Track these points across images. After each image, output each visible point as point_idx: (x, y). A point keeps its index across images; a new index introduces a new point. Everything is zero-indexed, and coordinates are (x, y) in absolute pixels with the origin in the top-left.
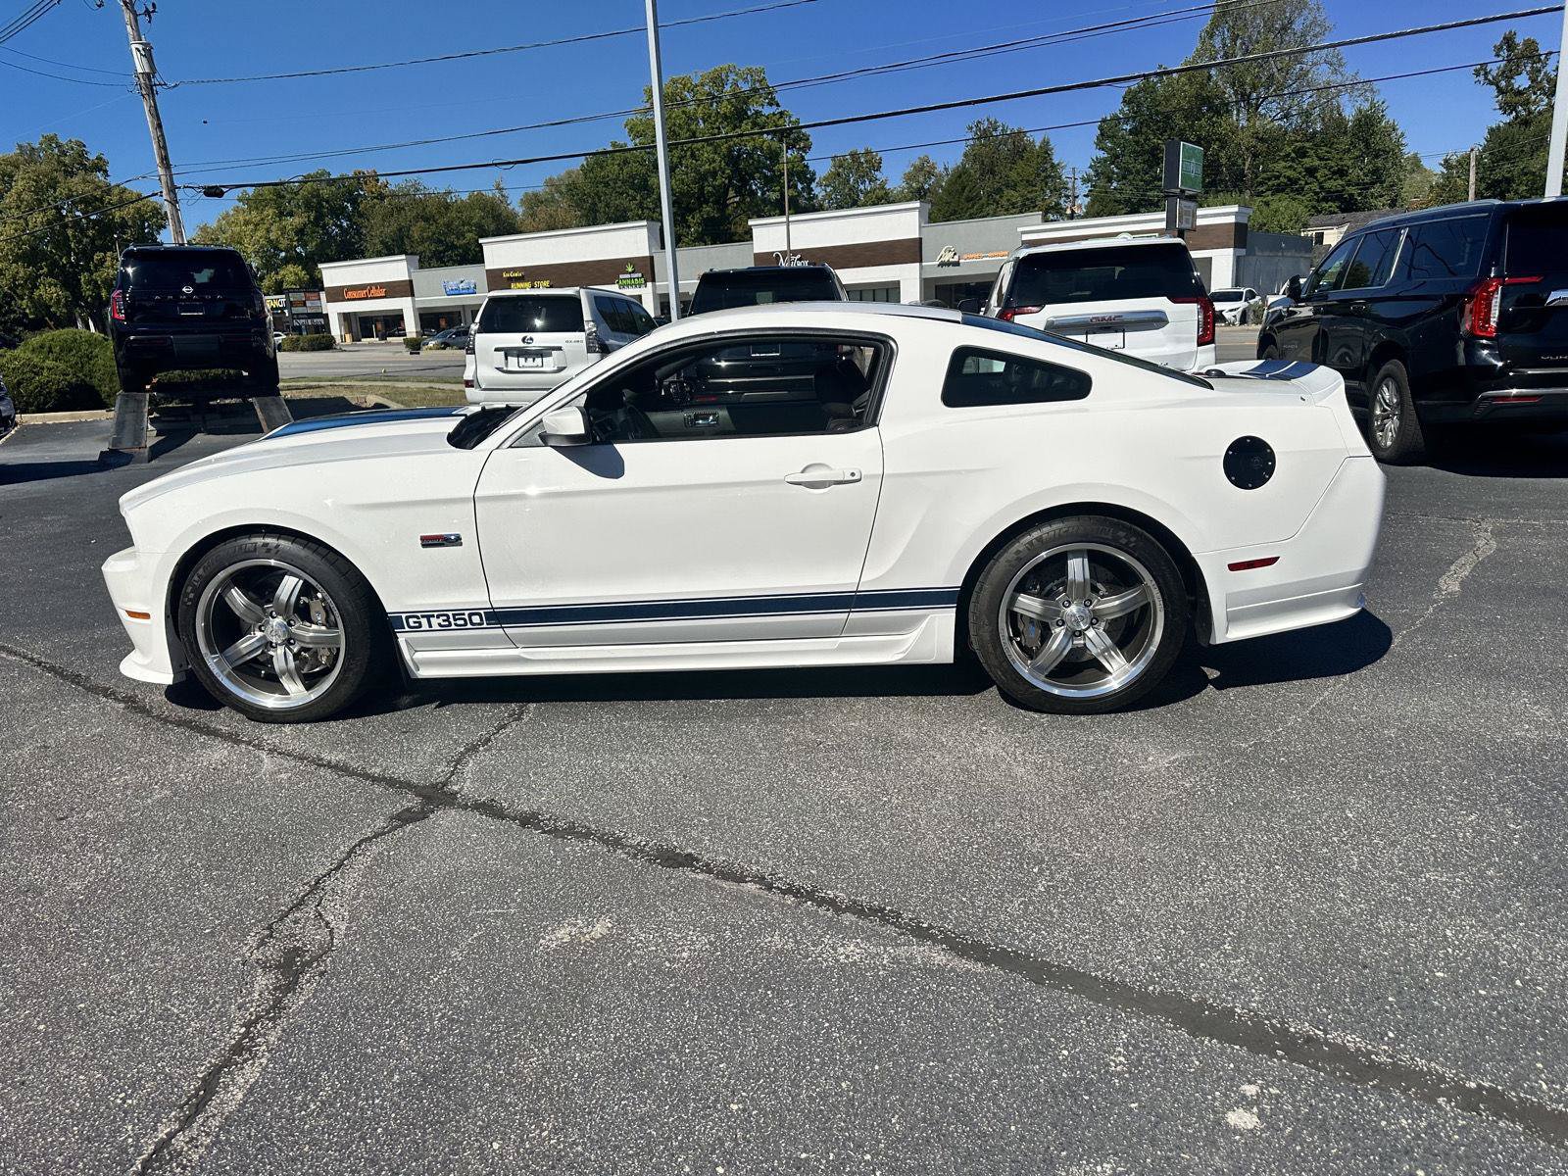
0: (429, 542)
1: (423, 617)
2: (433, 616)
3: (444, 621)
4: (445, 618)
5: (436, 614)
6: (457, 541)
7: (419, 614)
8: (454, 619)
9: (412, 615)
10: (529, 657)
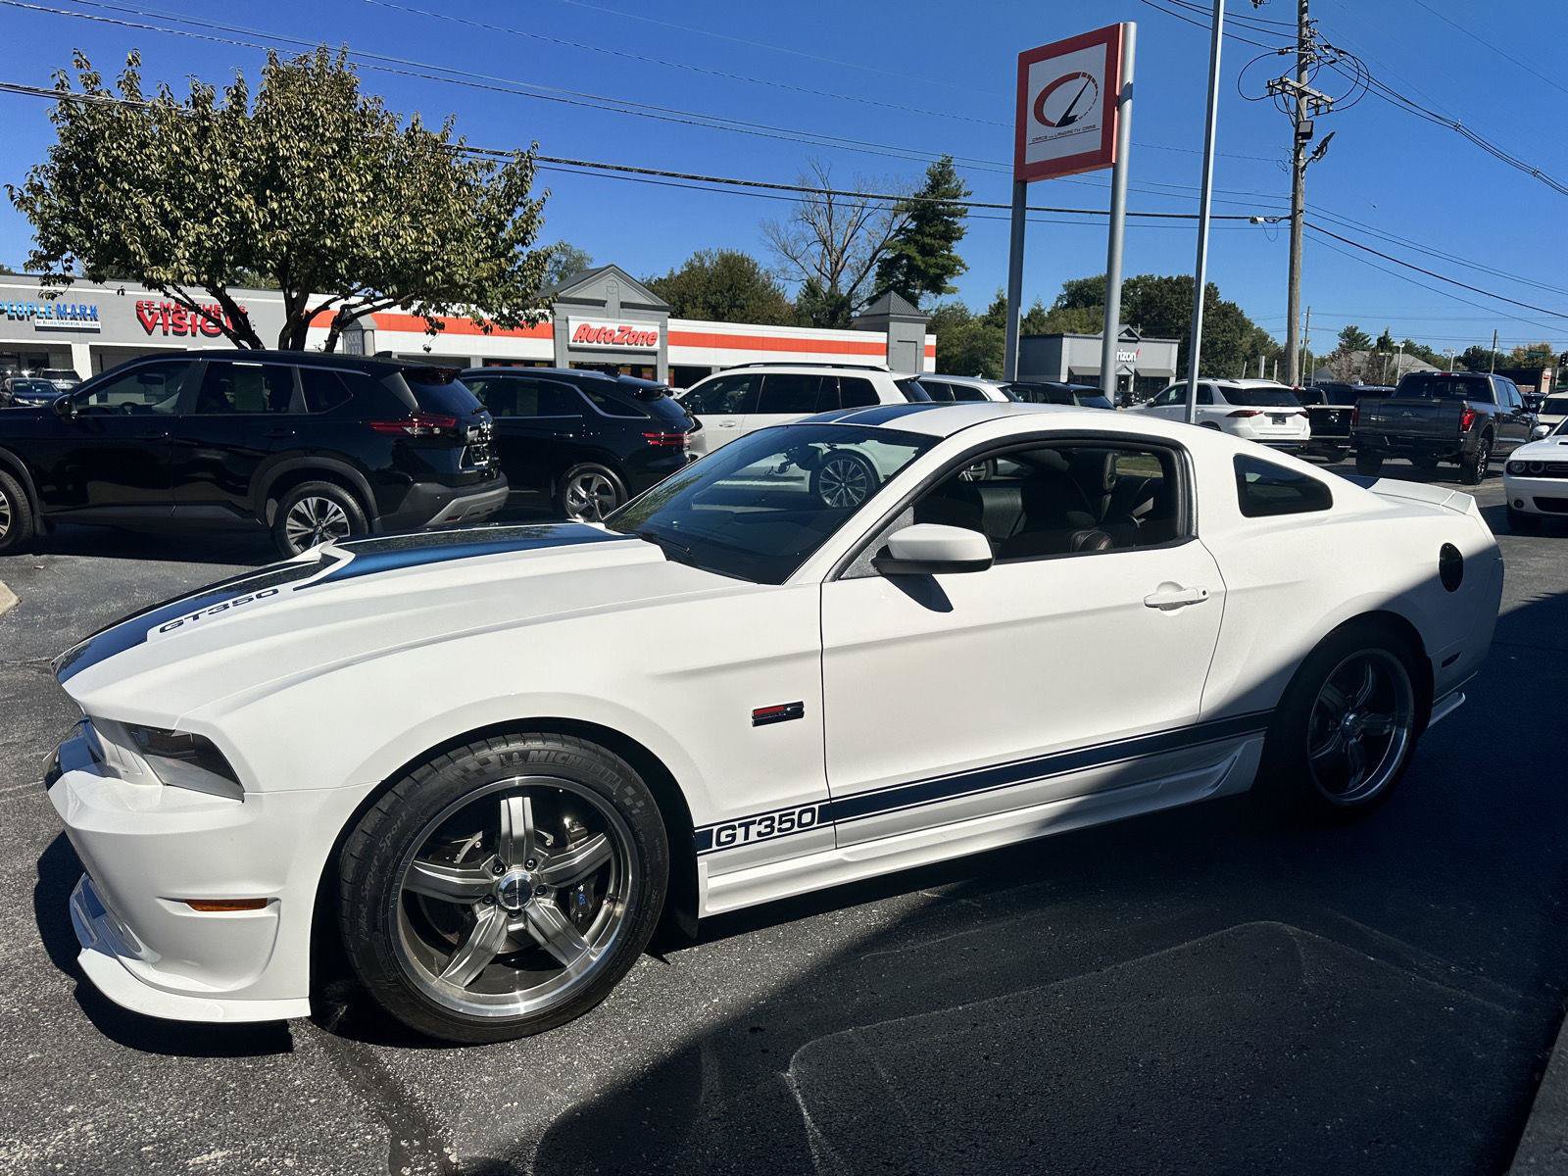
0: (763, 717)
1: (740, 826)
2: (754, 822)
3: (766, 827)
4: (769, 822)
5: (758, 819)
6: (796, 711)
7: (736, 823)
8: (779, 823)
9: (728, 826)
10: (850, 860)
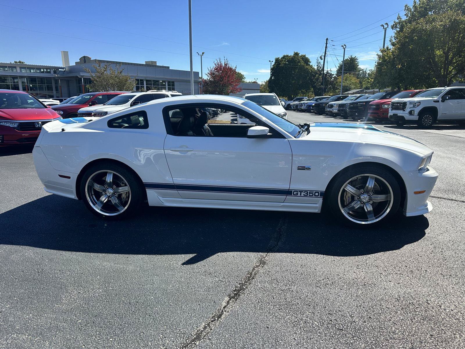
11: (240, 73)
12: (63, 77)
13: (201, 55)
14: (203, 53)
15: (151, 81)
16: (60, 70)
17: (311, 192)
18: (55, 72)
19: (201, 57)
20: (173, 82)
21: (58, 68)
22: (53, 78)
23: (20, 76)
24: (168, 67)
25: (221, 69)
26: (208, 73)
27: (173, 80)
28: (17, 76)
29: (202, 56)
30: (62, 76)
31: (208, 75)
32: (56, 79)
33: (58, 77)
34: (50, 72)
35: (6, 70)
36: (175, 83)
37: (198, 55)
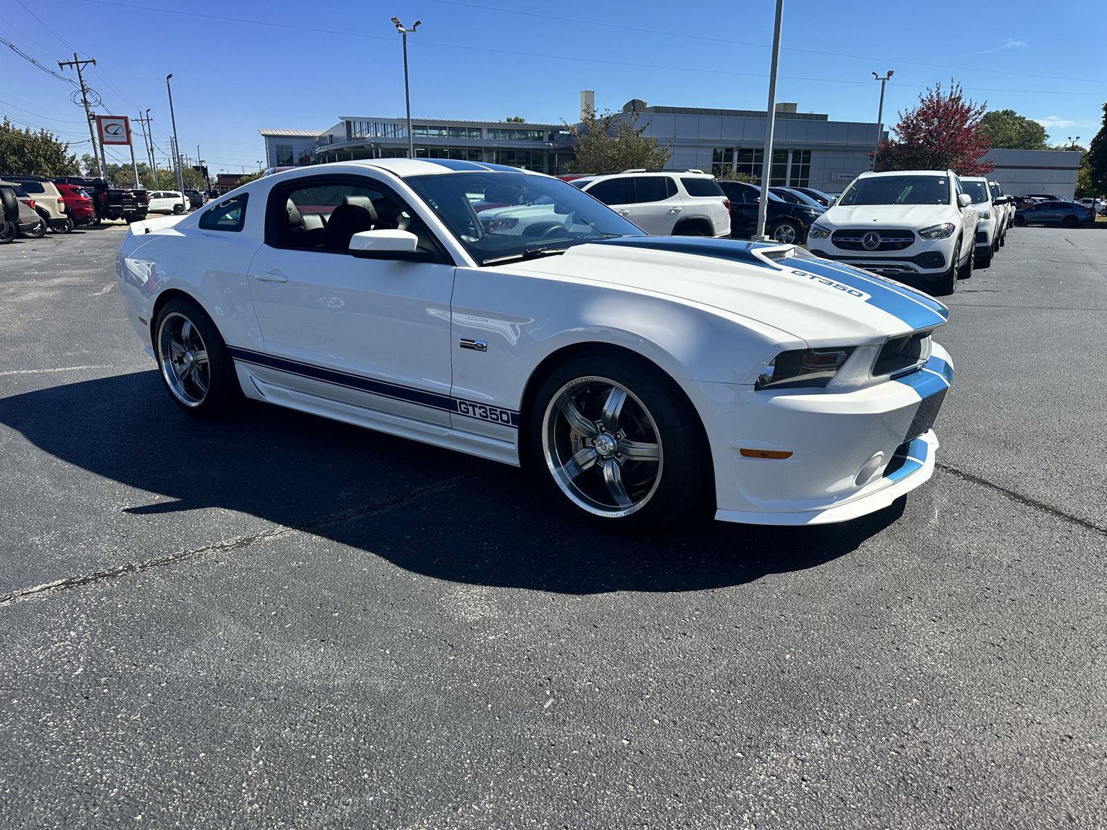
11: (1038, 124)
12: (563, 149)
13: (884, 79)
14: (890, 74)
15: (750, 151)
16: (561, 132)
17: (493, 409)
18: (551, 138)
19: (884, 83)
20: (808, 153)
21: (556, 129)
22: (547, 150)
23: (486, 148)
24: (826, 117)
25: (936, 113)
26: (898, 126)
27: (809, 148)
28: (481, 147)
29: (886, 81)
30: (561, 146)
31: (898, 130)
32: (552, 152)
33: (555, 149)
34: (540, 138)
35: (475, 137)
36: (813, 155)
37: (877, 78)
